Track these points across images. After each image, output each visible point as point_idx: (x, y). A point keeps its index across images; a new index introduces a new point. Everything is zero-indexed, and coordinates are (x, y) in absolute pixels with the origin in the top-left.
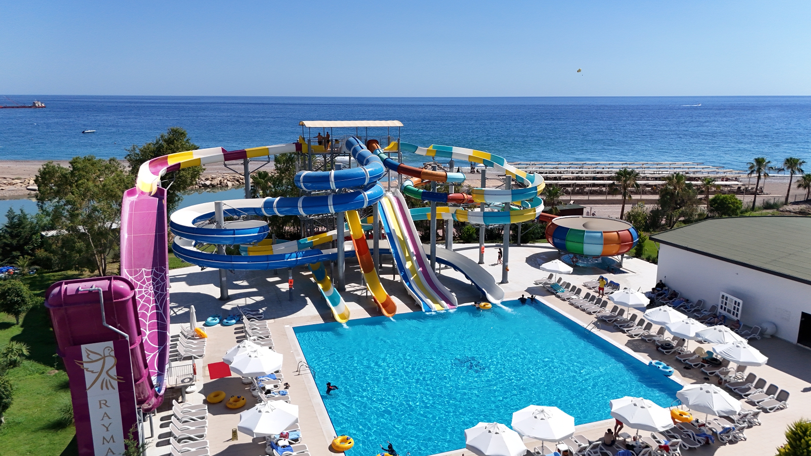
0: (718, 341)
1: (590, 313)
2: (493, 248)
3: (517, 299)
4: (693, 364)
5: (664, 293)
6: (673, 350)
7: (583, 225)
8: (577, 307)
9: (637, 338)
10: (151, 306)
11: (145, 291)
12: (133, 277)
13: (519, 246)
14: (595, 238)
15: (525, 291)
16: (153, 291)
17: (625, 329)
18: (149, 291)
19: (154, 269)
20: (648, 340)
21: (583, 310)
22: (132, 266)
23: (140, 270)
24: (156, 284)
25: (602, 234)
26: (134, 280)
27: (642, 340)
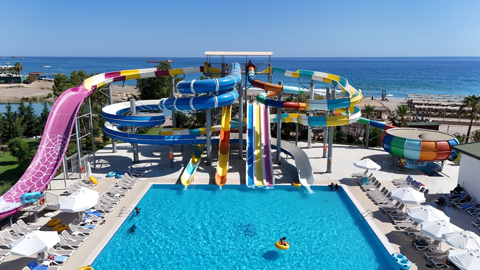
0: (459, 246)
1: (376, 204)
2: (344, 148)
3: (328, 185)
4: (435, 263)
5: (460, 196)
6: (426, 247)
7: (419, 136)
8: (370, 198)
9: (402, 230)
10: (55, 158)
11: (55, 149)
12: (52, 139)
13: (367, 148)
14: (414, 145)
15: (339, 180)
16: (59, 150)
17: (395, 221)
18: (58, 149)
19: (64, 136)
20: (410, 234)
21: (373, 201)
22: (52, 133)
23: (56, 136)
24: (63, 145)
25: (420, 143)
26: (51, 141)
27: (406, 233)
